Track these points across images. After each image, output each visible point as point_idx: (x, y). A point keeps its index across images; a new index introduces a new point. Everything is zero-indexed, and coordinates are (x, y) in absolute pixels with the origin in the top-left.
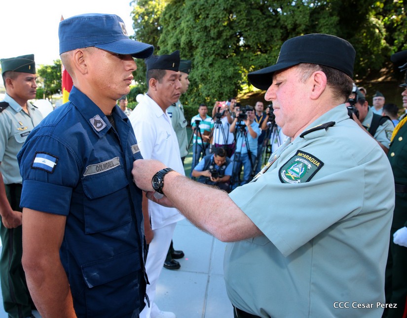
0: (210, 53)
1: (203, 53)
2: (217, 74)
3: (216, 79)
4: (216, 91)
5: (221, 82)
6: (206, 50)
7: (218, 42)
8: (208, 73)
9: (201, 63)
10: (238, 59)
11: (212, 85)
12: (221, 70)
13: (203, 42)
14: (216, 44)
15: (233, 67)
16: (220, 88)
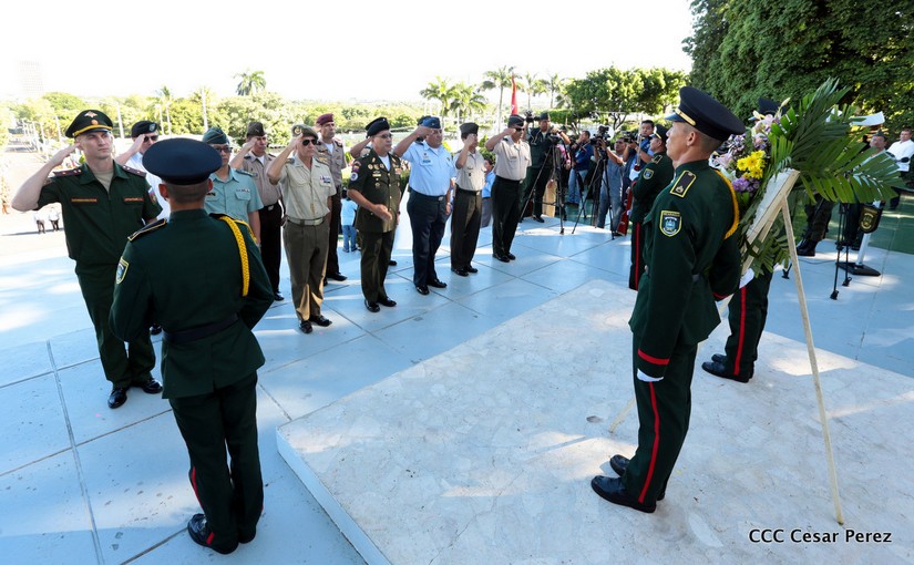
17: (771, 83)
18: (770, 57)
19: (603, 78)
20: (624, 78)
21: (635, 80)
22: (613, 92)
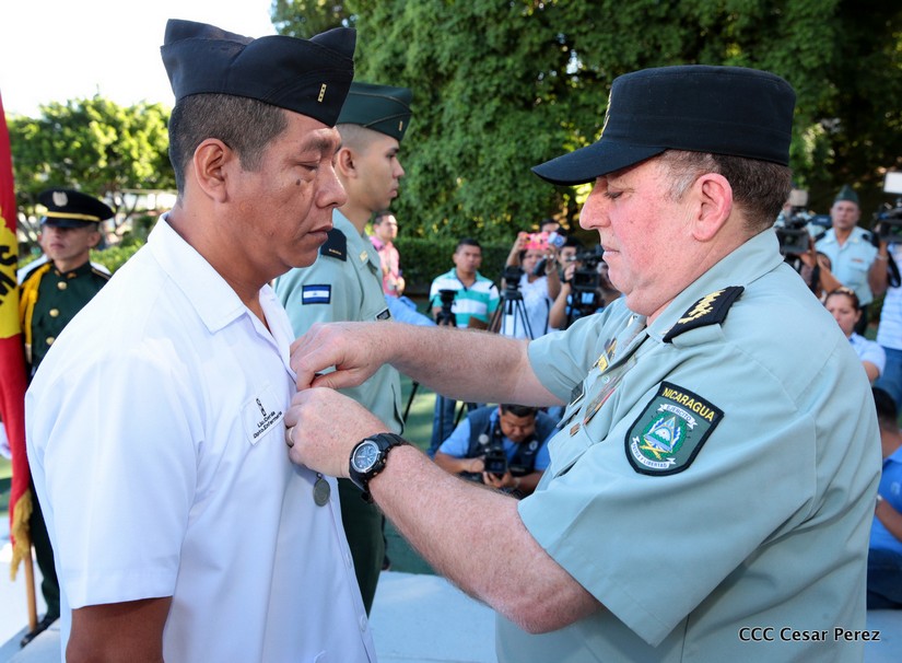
0: (486, 92)
1: (469, 91)
2: (505, 150)
3: (501, 165)
4: (500, 199)
5: (513, 173)
6: (475, 83)
7: (509, 61)
8: (478, 147)
9: (462, 120)
10: (564, 110)
11: (488, 182)
12: (517, 141)
13: (467, 60)
14: (504, 67)
15: (550, 133)
16: (510, 190)
17: (477, 124)
18: (469, 74)
19: (79, 119)
20: (127, 122)
21: (150, 125)
22: (109, 150)
